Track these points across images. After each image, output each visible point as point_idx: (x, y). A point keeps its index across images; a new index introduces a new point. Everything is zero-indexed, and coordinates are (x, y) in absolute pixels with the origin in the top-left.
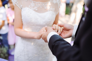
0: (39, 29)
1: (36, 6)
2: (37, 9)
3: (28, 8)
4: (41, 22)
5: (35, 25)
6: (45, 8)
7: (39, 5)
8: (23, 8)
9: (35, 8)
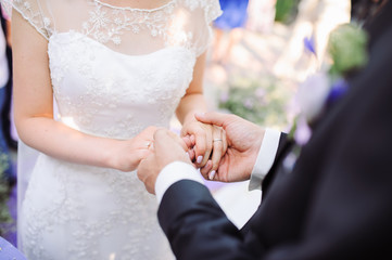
0: (130, 120)
1: (116, 25)
2: (117, 40)
3: (78, 35)
4: (138, 92)
5: (112, 106)
6: (154, 32)
7: (127, 19)
8: (55, 33)
9: (110, 34)
